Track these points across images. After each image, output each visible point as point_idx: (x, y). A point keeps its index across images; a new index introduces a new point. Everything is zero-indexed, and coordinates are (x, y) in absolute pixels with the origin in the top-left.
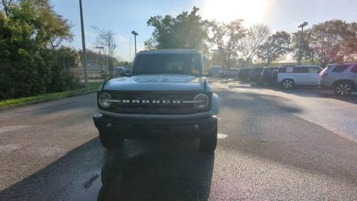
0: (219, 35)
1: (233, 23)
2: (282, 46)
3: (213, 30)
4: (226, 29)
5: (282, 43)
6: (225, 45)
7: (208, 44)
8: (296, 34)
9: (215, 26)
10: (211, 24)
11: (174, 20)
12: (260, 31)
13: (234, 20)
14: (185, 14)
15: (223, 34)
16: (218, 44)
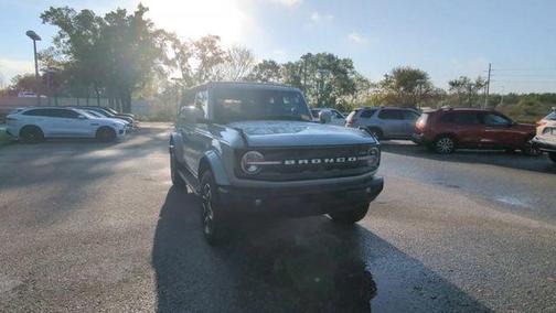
0: (183, 56)
1: (205, 40)
2: (271, 80)
3: (174, 47)
4: (194, 47)
5: (270, 76)
6: (194, 72)
7: (165, 68)
8: (287, 66)
9: (177, 42)
10: (171, 37)
11: (99, 20)
12: (242, 57)
13: (205, 35)
14: (122, 12)
15: (190, 55)
16: (183, 70)
